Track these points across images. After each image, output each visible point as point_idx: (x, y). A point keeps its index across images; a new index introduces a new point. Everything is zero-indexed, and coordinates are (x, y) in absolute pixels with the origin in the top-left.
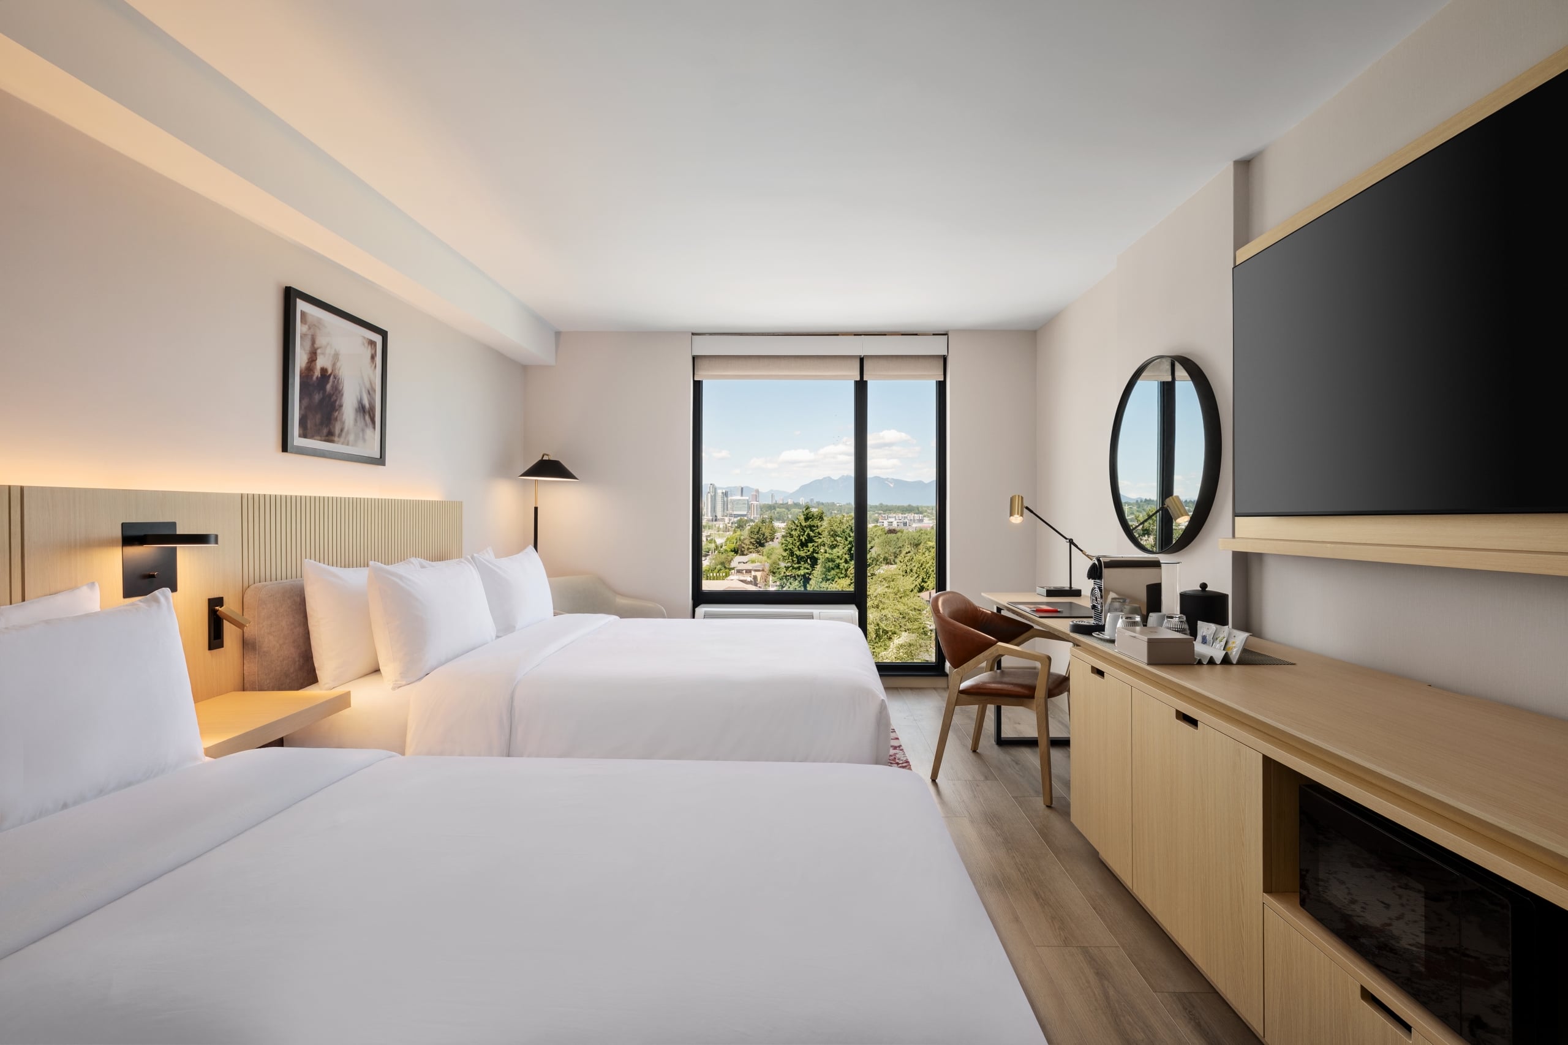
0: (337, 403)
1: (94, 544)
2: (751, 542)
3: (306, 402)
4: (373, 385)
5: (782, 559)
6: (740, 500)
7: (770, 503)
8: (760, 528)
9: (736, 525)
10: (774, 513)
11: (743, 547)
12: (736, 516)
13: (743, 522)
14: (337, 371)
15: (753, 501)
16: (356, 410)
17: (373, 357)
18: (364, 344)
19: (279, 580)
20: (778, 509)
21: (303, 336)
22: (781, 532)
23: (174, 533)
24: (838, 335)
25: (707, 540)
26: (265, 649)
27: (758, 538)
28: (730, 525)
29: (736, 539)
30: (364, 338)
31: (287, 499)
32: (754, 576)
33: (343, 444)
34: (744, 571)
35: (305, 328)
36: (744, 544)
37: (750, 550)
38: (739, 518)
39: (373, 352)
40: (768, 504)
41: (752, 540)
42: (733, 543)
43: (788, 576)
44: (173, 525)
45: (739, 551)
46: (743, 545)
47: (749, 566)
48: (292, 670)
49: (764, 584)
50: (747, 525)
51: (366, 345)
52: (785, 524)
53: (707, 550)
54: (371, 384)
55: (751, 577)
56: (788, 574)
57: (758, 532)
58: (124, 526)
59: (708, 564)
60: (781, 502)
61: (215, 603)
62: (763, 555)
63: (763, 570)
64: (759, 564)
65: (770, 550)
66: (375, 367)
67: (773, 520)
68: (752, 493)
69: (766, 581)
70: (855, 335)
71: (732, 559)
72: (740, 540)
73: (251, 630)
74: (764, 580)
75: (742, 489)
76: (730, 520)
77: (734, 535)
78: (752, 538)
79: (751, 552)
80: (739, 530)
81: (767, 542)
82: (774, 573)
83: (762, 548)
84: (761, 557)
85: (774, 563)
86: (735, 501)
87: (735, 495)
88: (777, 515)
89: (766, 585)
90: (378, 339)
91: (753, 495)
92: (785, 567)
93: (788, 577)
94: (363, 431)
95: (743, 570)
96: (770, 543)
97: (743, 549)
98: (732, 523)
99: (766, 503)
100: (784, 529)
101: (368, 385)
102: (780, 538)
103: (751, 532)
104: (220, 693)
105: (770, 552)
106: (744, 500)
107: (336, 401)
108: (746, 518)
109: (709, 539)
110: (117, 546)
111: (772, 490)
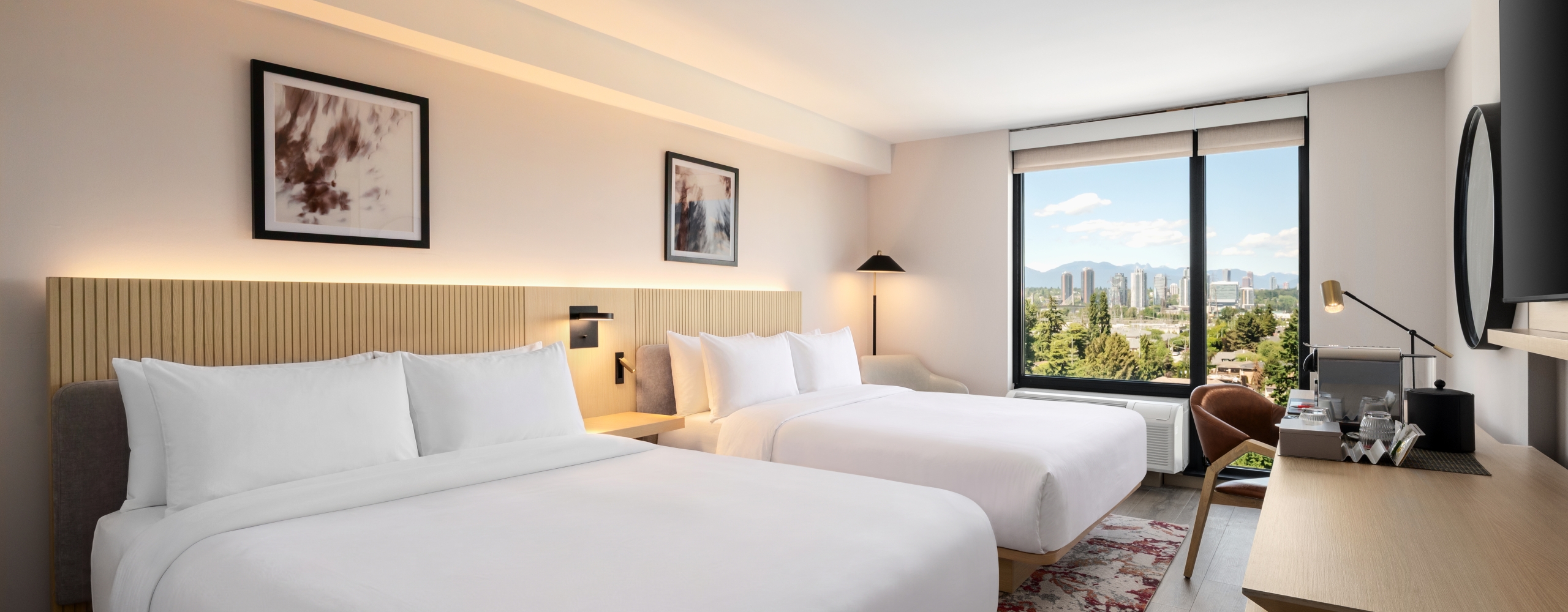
0: (701, 224)
1: (556, 318)
2: (1239, 336)
3: (678, 226)
4: (728, 209)
5: (1280, 356)
6: (1225, 285)
7: (1270, 289)
8: (1252, 319)
9: (1221, 315)
10: (1275, 301)
11: (1229, 342)
12: (1219, 305)
13: (1230, 312)
14: (701, 203)
15: (1244, 286)
16: (715, 229)
17: (728, 189)
18: (721, 181)
19: (655, 345)
20: (1280, 297)
21: (677, 183)
22: (1285, 324)
23: (595, 312)
24: (1165, 111)
25: (1181, 332)
26: (647, 387)
27: (1249, 331)
28: (1212, 315)
29: (1220, 332)
30: (721, 176)
31: (663, 292)
32: (1242, 376)
33: (705, 252)
34: (1229, 370)
35: (679, 177)
36: (1230, 337)
37: (1239, 346)
38: (1225, 307)
39: (728, 185)
40: (1266, 290)
41: (1241, 334)
42: (1215, 337)
43: (1290, 378)
44: (596, 308)
45: (1223, 347)
46: (1230, 340)
47: (1236, 365)
48: (663, 403)
49: (1257, 387)
50: (1236, 315)
51: (723, 181)
52: (1292, 314)
53: (1181, 344)
54: (726, 209)
55: (1238, 377)
56: (1288, 376)
57: (1249, 324)
58: (571, 308)
59: (1182, 359)
60: (1286, 288)
61: (619, 355)
62: (1256, 352)
63: (1256, 370)
64: (1250, 362)
65: (1267, 346)
66: (730, 196)
67: (1272, 310)
68: (1244, 277)
69: (1259, 383)
70: (1186, 109)
71: (1213, 355)
72: (1224, 332)
73: (640, 375)
74: (1257, 382)
75: (1229, 272)
76: (1212, 310)
77: (1216, 327)
78: (1241, 331)
79: (1239, 348)
80: (1224, 321)
81: (1263, 336)
82: (1271, 374)
83: (1255, 344)
84: (1254, 354)
85: (1272, 362)
86: (1218, 286)
87: (1219, 279)
88: (1279, 304)
89: (1259, 388)
90: (731, 175)
91: (1244, 279)
92: (1285, 367)
93: (1288, 380)
94: (720, 242)
95: (1227, 369)
96: (1268, 337)
97: (1228, 344)
98: (1215, 313)
99: (1264, 289)
100: (1288, 320)
101: (724, 209)
102: (1282, 332)
103: (1239, 324)
104: (622, 411)
105: (1267, 348)
106: (1232, 285)
107: (700, 223)
108: (1234, 307)
109: (1183, 331)
110: (567, 319)
111: (1272, 273)
